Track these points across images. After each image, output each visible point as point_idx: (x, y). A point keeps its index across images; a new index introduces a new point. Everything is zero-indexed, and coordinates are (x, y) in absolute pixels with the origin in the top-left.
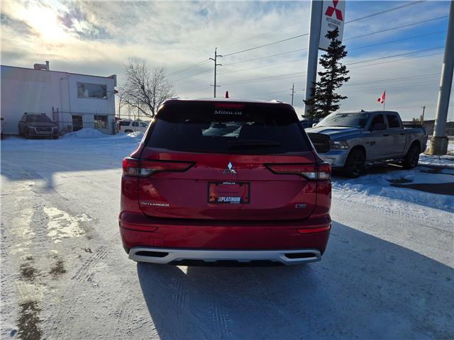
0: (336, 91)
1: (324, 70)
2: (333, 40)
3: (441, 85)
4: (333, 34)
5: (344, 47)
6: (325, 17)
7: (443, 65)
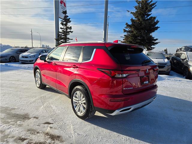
0: (68, 36)
1: (62, 27)
2: (65, 15)
3: (103, 38)
4: (65, 12)
5: (70, 19)
6: (60, 4)
7: (104, 31)
